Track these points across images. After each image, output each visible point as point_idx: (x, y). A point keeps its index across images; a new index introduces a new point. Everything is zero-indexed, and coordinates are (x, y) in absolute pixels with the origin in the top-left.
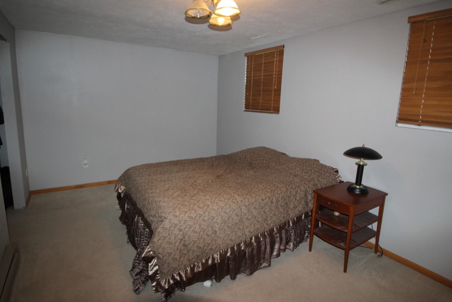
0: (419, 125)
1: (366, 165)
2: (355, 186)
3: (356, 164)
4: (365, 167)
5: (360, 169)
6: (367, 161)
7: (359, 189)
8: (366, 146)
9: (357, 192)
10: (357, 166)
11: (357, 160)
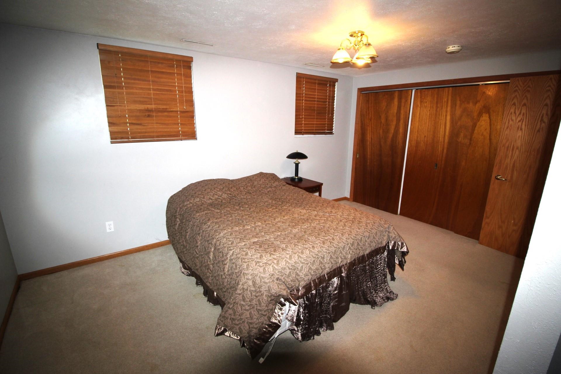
0: (303, 135)
1: (300, 163)
2: (295, 177)
3: (294, 163)
4: (299, 164)
5: (297, 165)
6: (300, 161)
7: (297, 178)
8: (299, 151)
9: (296, 180)
10: (295, 164)
11: (294, 160)
